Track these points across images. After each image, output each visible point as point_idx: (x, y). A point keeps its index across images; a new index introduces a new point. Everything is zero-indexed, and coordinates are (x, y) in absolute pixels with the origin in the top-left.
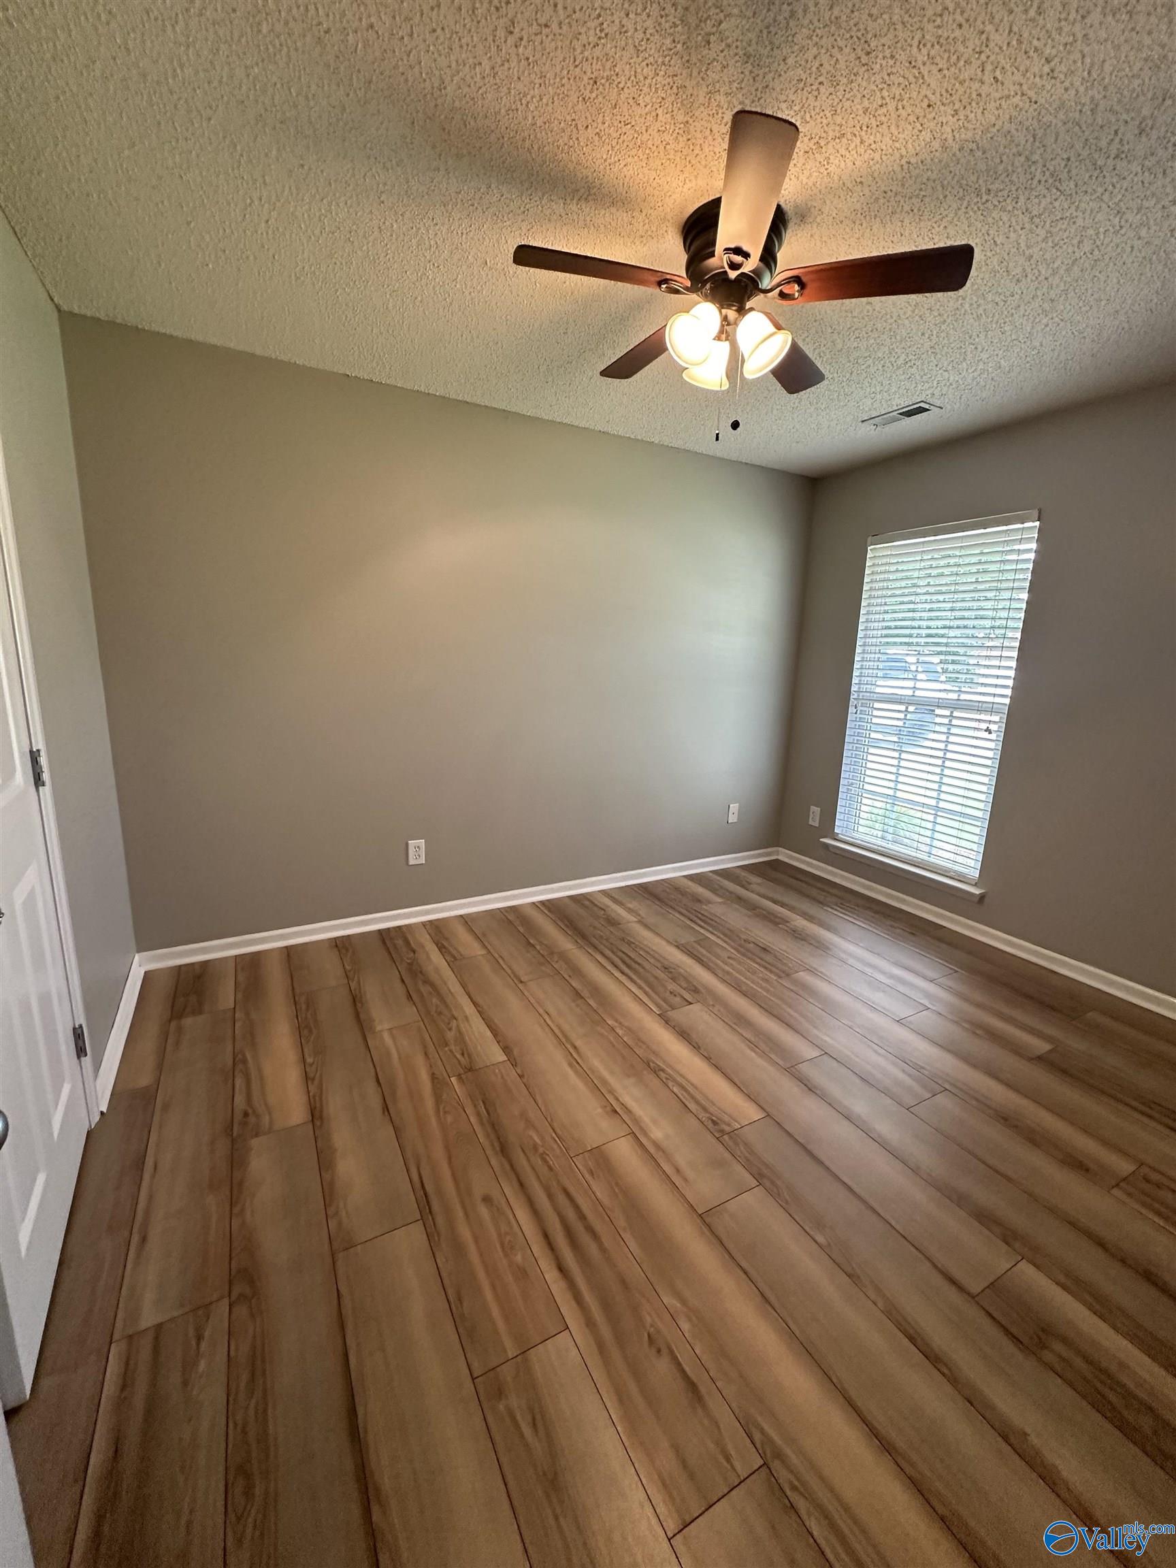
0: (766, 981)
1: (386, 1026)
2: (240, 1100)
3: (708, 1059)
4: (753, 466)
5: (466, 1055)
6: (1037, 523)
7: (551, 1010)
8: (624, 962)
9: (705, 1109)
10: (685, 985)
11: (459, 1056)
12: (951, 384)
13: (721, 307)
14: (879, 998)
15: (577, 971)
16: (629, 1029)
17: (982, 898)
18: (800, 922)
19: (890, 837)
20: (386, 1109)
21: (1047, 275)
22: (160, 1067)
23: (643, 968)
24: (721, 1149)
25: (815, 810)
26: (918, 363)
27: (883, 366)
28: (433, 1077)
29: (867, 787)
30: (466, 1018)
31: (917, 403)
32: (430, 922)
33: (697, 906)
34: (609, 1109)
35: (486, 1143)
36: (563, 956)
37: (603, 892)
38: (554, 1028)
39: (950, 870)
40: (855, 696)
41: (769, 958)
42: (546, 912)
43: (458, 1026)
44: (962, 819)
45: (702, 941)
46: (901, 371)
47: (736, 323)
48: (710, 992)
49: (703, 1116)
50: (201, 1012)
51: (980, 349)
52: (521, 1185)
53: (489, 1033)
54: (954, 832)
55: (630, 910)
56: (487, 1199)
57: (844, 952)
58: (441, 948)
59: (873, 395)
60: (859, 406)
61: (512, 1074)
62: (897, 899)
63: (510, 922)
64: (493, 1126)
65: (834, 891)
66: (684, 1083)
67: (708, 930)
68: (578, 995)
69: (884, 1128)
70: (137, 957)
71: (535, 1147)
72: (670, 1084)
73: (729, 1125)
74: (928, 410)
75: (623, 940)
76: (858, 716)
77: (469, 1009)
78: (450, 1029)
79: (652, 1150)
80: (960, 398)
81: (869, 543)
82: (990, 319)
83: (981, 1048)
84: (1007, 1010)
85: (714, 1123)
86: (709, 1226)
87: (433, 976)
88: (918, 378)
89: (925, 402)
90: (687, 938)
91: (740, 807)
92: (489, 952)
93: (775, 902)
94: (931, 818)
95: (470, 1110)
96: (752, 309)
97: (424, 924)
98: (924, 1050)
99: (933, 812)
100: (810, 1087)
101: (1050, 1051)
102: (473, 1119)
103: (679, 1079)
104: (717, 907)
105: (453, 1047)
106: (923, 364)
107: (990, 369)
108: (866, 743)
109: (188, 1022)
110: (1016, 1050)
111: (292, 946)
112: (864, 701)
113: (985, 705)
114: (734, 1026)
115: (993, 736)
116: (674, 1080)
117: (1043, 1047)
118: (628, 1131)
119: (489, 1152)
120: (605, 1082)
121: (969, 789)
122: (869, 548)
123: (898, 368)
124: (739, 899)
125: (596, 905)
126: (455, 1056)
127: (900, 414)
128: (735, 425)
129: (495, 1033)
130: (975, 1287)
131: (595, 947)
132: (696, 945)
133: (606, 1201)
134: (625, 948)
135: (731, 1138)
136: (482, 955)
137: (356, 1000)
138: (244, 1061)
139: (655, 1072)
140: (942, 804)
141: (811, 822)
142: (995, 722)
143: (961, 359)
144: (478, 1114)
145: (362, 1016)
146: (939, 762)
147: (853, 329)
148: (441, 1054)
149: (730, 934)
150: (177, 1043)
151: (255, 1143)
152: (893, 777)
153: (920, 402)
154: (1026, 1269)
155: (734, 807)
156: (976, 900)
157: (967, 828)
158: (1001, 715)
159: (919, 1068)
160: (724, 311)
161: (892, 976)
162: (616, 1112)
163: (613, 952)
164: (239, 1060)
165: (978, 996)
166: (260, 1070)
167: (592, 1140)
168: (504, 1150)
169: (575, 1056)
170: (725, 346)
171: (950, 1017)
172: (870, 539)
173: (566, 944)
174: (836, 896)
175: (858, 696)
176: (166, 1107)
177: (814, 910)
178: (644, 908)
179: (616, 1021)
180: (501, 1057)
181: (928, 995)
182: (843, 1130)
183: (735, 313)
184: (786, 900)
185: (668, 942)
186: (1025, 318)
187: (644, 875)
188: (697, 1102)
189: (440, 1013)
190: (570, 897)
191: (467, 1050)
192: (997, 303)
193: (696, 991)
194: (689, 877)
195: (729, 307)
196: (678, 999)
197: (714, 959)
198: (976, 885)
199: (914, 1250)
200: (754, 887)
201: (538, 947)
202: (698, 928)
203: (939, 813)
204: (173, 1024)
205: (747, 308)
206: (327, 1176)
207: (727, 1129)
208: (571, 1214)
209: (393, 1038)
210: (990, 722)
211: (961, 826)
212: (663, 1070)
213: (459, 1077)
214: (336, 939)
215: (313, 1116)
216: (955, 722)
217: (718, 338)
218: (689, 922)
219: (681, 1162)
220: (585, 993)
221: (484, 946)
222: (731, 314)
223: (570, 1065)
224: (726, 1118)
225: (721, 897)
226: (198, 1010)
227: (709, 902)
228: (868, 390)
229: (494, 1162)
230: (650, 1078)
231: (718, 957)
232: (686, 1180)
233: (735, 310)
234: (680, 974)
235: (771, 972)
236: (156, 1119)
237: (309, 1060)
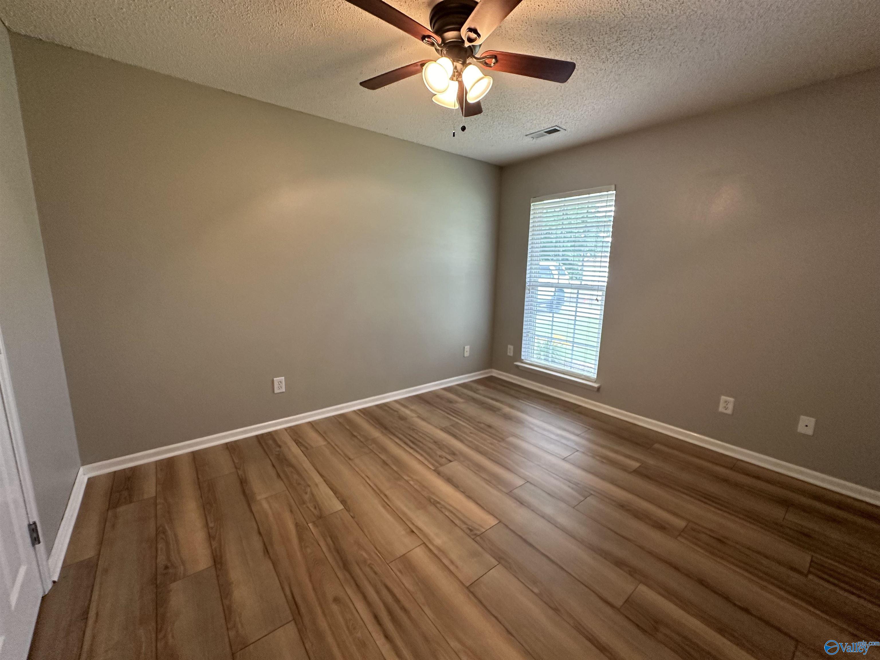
0: (491, 444)
1: (264, 496)
2: (162, 559)
3: (463, 492)
4: (469, 158)
5: (317, 508)
6: (614, 192)
7: (369, 474)
8: (410, 440)
9: (465, 523)
10: (447, 451)
11: (312, 509)
12: (570, 117)
13: (453, 61)
14: (551, 447)
15: (384, 450)
16: (417, 481)
17: (599, 389)
18: (507, 409)
19: (550, 359)
20: (266, 551)
21: (618, 61)
22: (101, 543)
23: (422, 443)
24: (476, 545)
25: (511, 348)
26: (555, 104)
27: (537, 105)
28: (297, 525)
29: (537, 333)
30: (316, 485)
31: (553, 127)
32: (290, 428)
33: (450, 405)
34: (408, 530)
35: (333, 563)
36: (374, 441)
37: (396, 401)
38: (372, 485)
39: (582, 375)
40: (528, 284)
41: (493, 431)
42: (362, 415)
43: (311, 490)
44: (586, 348)
45: (455, 425)
46: (545, 108)
47: (462, 71)
48: (462, 453)
49: (464, 527)
50: (131, 502)
51: (585, 99)
52: (357, 585)
53: (331, 493)
54: (583, 355)
55: (412, 410)
56: (336, 600)
57: (533, 424)
58: (297, 443)
59: (532, 121)
60: (524, 127)
61: (347, 517)
62: (556, 393)
63: (340, 423)
64: (338, 551)
65: (523, 391)
66: (451, 508)
67: (457, 418)
68: (385, 463)
69: (562, 520)
70: (82, 469)
71: (365, 561)
72: (443, 510)
73: (478, 530)
74: (559, 131)
75: (409, 428)
76: (531, 295)
77: (318, 479)
78: (306, 493)
79: (436, 552)
80: (575, 125)
81: (531, 201)
82: (589, 83)
83: (607, 469)
84: (616, 447)
85: (471, 530)
86: (472, 593)
87: (293, 461)
88: (554, 112)
89: (558, 127)
90: (446, 424)
91: (470, 348)
92: (329, 443)
93: (492, 399)
94: (571, 348)
95: (322, 543)
96: (470, 64)
97: (286, 429)
98: (579, 474)
99: (572, 345)
100: (521, 502)
101: (640, 466)
102: (325, 549)
103: (448, 507)
104: (461, 405)
105: (309, 505)
106: (557, 105)
107: (590, 110)
108: (535, 309)
109: (121, 509)
110: (624, 468)
111: (197, 451)
112: (533, 287)
113: (594, 287)
114: (477, 472)
115: (599, 303)
116: (446, 508)
117: (636, 465)
118: (421, 542)
119: (336, 570)
120: (405, 514)
121: (589, 331)
122: (532, 204)
123: (545, 106)
124: (474, 400)
125: (392, 409)
126: (310, 510)
127: (546, 132)
128: (463, 129)
129: (335, 492)
130: (619, 603)
131: (394, 435)
132: (452, 428)
133: (411, 588)
134: (411, 433)
135: (481, 538)
136: (324, 445)
137: (243, 482)
138: (164, 532)
139: (434, 504)
140: (576, 340)
141: (509, 354)
142: (600, 296)
143: (575, 104)
144: (327, 545)
145: (247, 492)
146: (573, 318)
147: (521, 83)
148: (301, 510)
149: (470, 419)
150: (113, 526)
151: (174, 586)
152: (550, 327)
153: (555, 126)
154: (642, 588)
155: (467, 348)
156: (596, 390)
157: (589, 352)
158: (603, 292)
159: (576, 484)
160: (455, 63)
161: (558, 435)
162: (413, 532)
163: (404, 436)
164: (160, 531)
165: (602, 441)
166: (176, 536)
167: (401, 550)
168: (346, 566)
169: (386, 500)
170: (456, 84)
171: (590, 454)
172: (532, 199)
173: (376, 433)
174: (524, 393)
175: (530, 284)
176: (106, 571)
177: (514, 402)
178: (422, 410)
179: (408, 476)
180: (340, 507)
181: (577, 444)
182: (540, 524)
183: (460, 65)
184: (498, 397)
185: (436, 427)
186: (607, 83)
187: (419, 389)
188: (460, 519)
189: (299, 484)
190: (377, 406)
191: (318, 505)
192: (593, 74)
193: (454, 454)
194: (445, 389)
195: (458, 61)
196: (444, 460)
197: (464, 435)
198: (595, 382)
199: (584, 587)
200: (481, 392)
201: (359, 437)
202: (451, 418)
203: (575, 345)
204: (110, 513)
205: (467, 63)
206: (226, 602)
207: (478, 533)
208: (390, 600)
209: (269, 503)
210: (597, 295)
211: (586, 351)
212: (439, 503)
213: (314, 523)
214: (227, 444)
215: (215, 562)
216: (580, 296)
217: (452, 79)
218: (446, 415)
219: (453, 556)
220: (389, 462)
221: (326, 440)
222: (459, 65)
223: (384, 507)
224: (477, 527)
225: (462, 398)
226: (130, 500)
227: (456, 402)
228: (529, 118)
229: (340, 574)
230: (432, 509)
231: (465, 433)
232: (457, 567)
233: (461, 64)
234: (444, 445)
235: (494, 438)
236: (98, 580)
237: (211, 525)
